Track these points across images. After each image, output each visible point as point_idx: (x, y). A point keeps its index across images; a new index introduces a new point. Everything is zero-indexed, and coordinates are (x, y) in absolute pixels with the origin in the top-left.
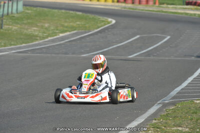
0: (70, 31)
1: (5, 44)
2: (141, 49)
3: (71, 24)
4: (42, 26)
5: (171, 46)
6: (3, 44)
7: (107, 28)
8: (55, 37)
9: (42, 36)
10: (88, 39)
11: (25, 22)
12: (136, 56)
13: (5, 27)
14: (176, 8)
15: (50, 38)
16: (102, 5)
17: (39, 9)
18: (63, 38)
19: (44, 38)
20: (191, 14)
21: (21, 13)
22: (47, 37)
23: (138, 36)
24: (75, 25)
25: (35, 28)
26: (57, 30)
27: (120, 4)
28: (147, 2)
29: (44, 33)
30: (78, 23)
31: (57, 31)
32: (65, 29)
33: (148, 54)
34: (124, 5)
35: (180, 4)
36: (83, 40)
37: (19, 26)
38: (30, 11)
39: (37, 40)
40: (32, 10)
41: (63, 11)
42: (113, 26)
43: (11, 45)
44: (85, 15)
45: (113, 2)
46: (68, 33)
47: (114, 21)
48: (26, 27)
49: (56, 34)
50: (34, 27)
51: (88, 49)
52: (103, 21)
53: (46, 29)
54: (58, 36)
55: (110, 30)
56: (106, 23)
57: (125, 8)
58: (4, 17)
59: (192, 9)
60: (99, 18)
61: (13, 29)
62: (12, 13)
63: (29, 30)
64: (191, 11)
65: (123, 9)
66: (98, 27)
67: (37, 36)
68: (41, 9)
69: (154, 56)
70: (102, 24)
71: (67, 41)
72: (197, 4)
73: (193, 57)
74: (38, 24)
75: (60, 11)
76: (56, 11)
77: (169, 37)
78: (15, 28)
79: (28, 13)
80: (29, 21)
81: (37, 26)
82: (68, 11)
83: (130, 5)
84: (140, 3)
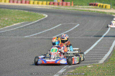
0: (20, 22)
3: (21, 18)
4: (4, 19)
5: (80, 30)
7: (42, 20)
8: (11, 26)
9: (3, 25)
10: (30, 26)
14: (83, 8)
15: (7, 27)
16: (40, 6)
17: (2, 9)
18: (15, 27)
19: (4, 26)
20: (92, 11)
22: (6, 26)
23: (60, 25)
24: (23, 18)
26: (12, 21)
27: (51, 6)
28: (67, 4)
29: (5, 23)
30: (25, 17)
31: (12, 22)
32: (17, 21)
34: (53, 6)
35: (86, 5)
41: (17, 10)
42: (46, 19)
44: (30, 12)
45: (47, 4)
46: (19, 23)
47: (47, 16)
49: (11, 24)
52: (40, 16)
53: (6, 21)
54: (12, 25)
55: (44, 21)
56: (42, 17)
57: (53, 8)
59: (93, 8)
60: (38, 14)
64: (92, 9)
65: (52, 9)
66: (37, 20)
68: (4, 9)
70: (40, 17)
71: (18, 28)
72: (96, 5)
73: (92, 37)
74: (1, 18)
75: (15, 10)
76: (13, 10)
77: (78, 25)
82: (20, 10)
83: (56, 6)
84: (62, 5)
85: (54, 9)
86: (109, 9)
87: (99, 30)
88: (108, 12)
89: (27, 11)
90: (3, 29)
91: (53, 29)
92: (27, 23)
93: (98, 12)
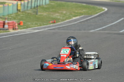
0: (79, 16)
1: (40, 24)
3: (80, 11)
4: (62, 13)
6: (39, 24)
7: (102, 14)
8: (71, 20)
10: (91, 20)
11: (51, 10)
13: (39, 13)
15: (67, 20)
17: (59, 2)
18: (75, 20)
19: (63, 20)
21: (48, 5)
22: (66, 20)
23: (123, 19)
24: (82, 12)
25: (58, 14)
26: (71, 15)
29: (63, 17)
30: (84, 10)
31: (71, 16)
32: (76, 14)
36: (89, 21)
37: (47, 13)
38: (53, 4)
39: (59, 21)
41: (74, 3)
42: (106, 12)
43: (44, 25)
44: (88, 5)
46: (78, 17)
47: (106, 9)
48: (52, 13)
49: (70, 18)
51: (93, 27)
52: (99, 9)
53: (65, 14)
55: (104, 15)
56: (101, 10)
58: (38, 8)
60: (97, 8)
61: (44, 15)
62: (42, 5)
63: (54, 15)
66: (97, 13)
67: (59, 19)
70: (99, 11)
71: (78, 22)
74: (59, 12)
75: (72, 3)
76: (69, 3)
78: (45, 14)
80: (54, 10)
82: (77, 3)
85: (113, 2)
89: (85, 4)
90: (64, 23)
92: (87, 17)
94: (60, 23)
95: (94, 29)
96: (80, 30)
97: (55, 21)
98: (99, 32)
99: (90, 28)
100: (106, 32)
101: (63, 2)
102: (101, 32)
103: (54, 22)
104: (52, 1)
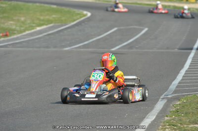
0: (46, 25)
2: (122, 41)
3: (47, 17)
4: (18, 20)
5: (151, 38)
7: (83, 21)
8: (33, 31)
9: (19, 29)
10: (65, 32)
11: (1, 16)
12: (119, 49)
15: (27, 32)
17: (13, 3)
18: (40, 32)
19: (21, 32)
22: (24, 31)
23: (115, 29)
24: (51, 18)
25: (12, 22)
26: (34, 23)
29: (21, 26)
30: (54, 16)
31: (34, 25)
32: (42, 22)
33: (130, 46)
36: (61, 33)
38: (4, 5)
39: (15, 34)
40: (6, 4)
41: (38, 4)
42: (89, 19)
44: (59, 8)
46: (45, 27)
47: (89, 14)
48: (3, 21)
49: (33, 28)
50: (10, 21)
51: (68, 43)
52: (79, 14)
53: (23, 22)
54: (35, 30)
55: (86, 22)
56: (82, 16)
59: (165, 1)
60: (74, 12)
63: (6, 24)
66: (74, 20)
67: (14, 30)
68: (15, 2)
69: (136, 48)
70: (78, 17)
71: (45, 34)
73: (176, 49)
74: (14, 18)
75: (35, 4)
76: (30, 4)
77: (146, 29)
79: (3, 7)
80: (4, 15)
81: (13, 20)
82: (43, 5)
85: (100, 2)
86: (193, 3)
87: (184, 38)
88: (193, 8)
89: (55, 6)
90: (21, 36)
91: (105, 36)
92: (59, 26)
93: (175, 7)
94: (15, 36)
95: (70, 46)
96: (47, 47)
97: (8, 33)
98: (79, 50)
99: (63, 44)
100: (90, 50)
101: (20, 3)
102: (82, 50)
103: (7, 35)
104: (2, 1)
